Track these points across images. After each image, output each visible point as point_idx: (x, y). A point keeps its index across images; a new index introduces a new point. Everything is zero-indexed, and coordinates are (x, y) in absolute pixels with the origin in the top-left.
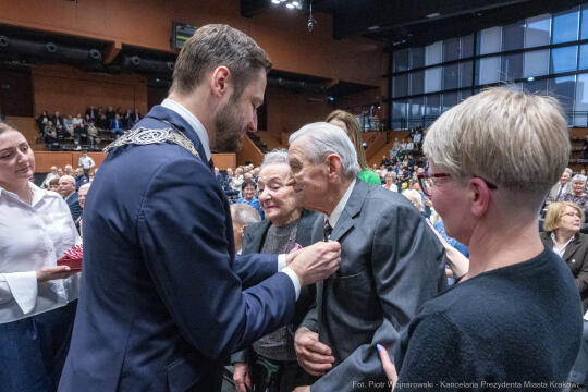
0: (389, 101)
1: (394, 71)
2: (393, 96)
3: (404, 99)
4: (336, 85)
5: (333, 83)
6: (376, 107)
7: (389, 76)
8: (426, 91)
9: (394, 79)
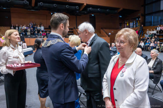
0: (144, 15)
1: (146, 3)
2: (146, 13)
3: (151, 14)
4: (122, 10)
5: (121, 9)
6: (139, 19)
7: (144, 5)
8: (161, 9)
9: (146, 7)
